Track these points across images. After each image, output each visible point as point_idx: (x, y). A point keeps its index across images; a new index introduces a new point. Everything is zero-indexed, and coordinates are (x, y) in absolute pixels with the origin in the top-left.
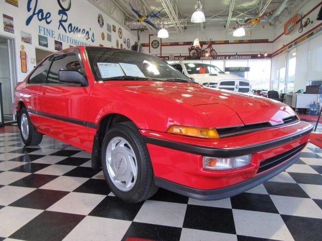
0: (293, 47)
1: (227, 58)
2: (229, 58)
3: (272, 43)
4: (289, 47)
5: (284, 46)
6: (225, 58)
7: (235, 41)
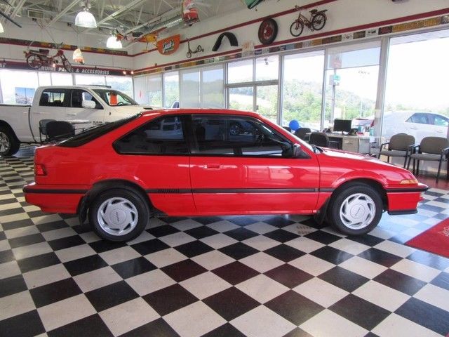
0: (173, 69)
1: (78, 70)
2: (80, 72)
3: (131, 58)
4: (166, 69)
5: (156, 66)
6: (75, 71)
7: (86, 48)
